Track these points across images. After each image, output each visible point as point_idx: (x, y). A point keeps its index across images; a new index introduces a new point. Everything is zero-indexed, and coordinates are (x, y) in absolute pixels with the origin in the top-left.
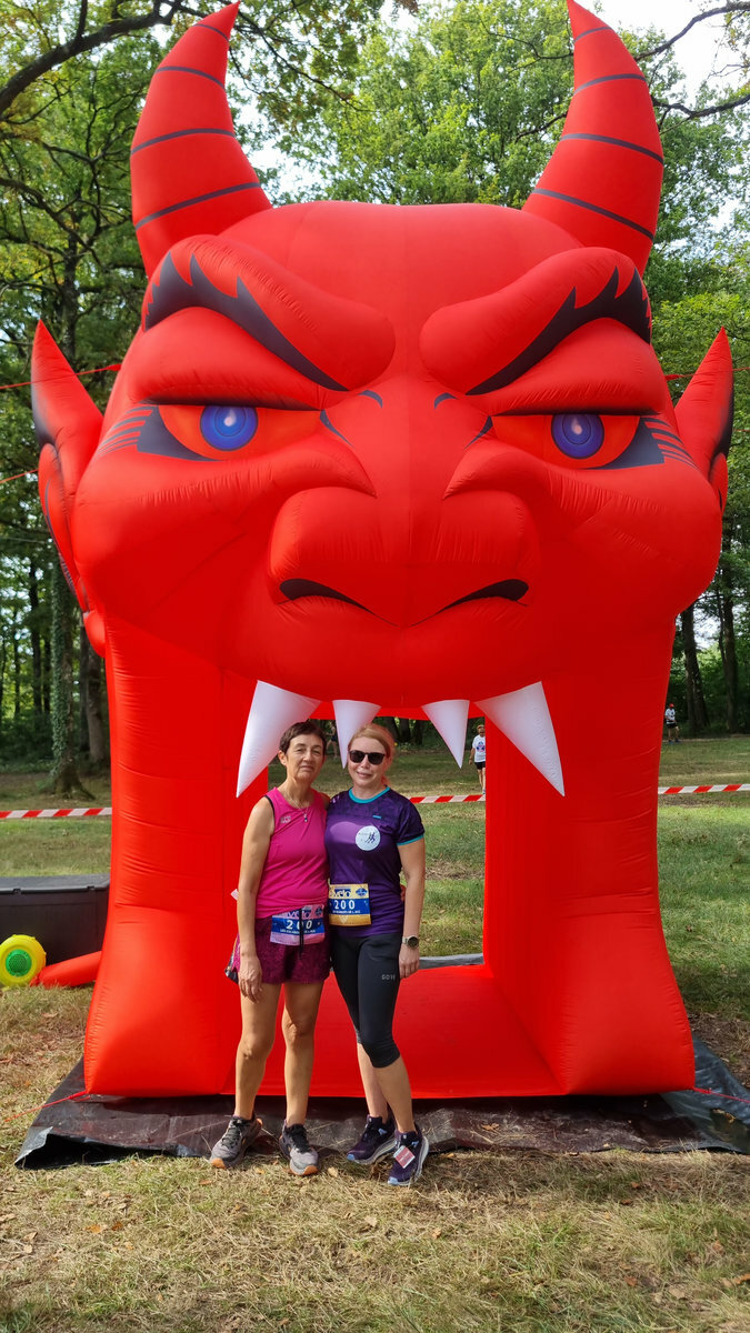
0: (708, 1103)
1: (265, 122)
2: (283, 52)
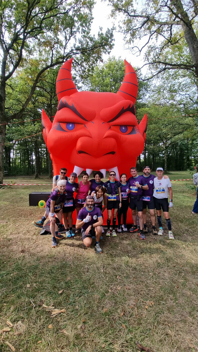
2: (83, 68)
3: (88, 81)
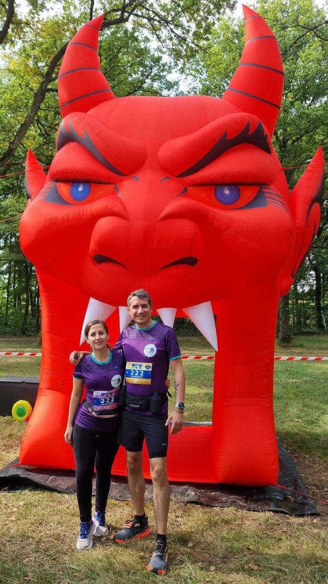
0: (286, 492)
1: (173, 62)
3: (199, 65)
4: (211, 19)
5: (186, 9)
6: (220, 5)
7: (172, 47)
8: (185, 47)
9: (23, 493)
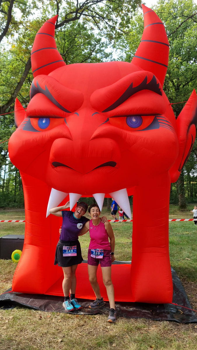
0: (178, 307)
1: (108, 41)
4: (130, 14)
5: (115, 9)
6: (135, 6)
7: (106, 33)
8: (114, 32)
9: (13, 310)
